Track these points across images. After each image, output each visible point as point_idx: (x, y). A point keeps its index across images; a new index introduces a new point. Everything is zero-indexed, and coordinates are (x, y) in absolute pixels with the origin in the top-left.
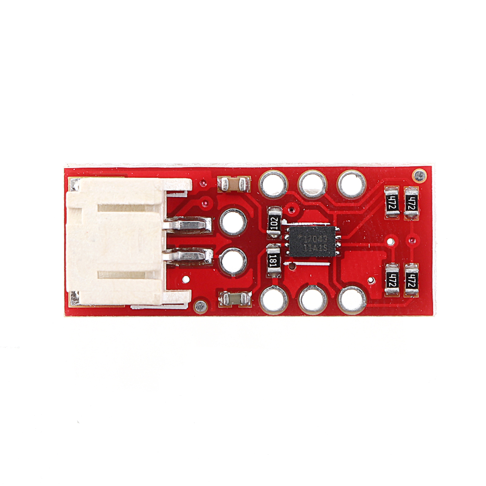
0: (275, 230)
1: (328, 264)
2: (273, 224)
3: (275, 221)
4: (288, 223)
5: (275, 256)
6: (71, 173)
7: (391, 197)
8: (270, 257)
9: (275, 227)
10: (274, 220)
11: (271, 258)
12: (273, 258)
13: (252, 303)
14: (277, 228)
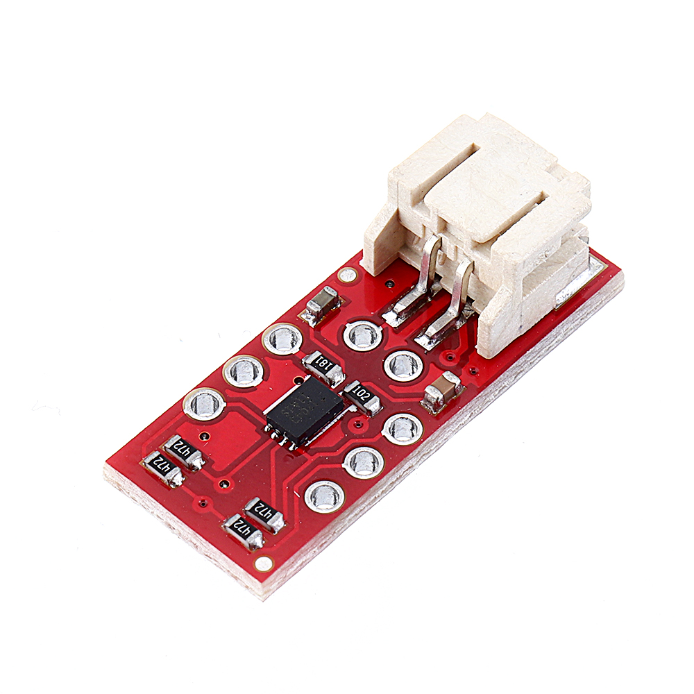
0: (354, 389)
1: (265, 412)
2: (363, 392)
3: (363, 396)
4: (349, 411)
5: (326, 369)
6: (611, 271)
7: (271, 515)
8: (331, 364)
9: (357, 392)
10: (365, 395)
11: (328, 364)
12: (326, 365)
13: (301, 320)
14: (354, 392)
